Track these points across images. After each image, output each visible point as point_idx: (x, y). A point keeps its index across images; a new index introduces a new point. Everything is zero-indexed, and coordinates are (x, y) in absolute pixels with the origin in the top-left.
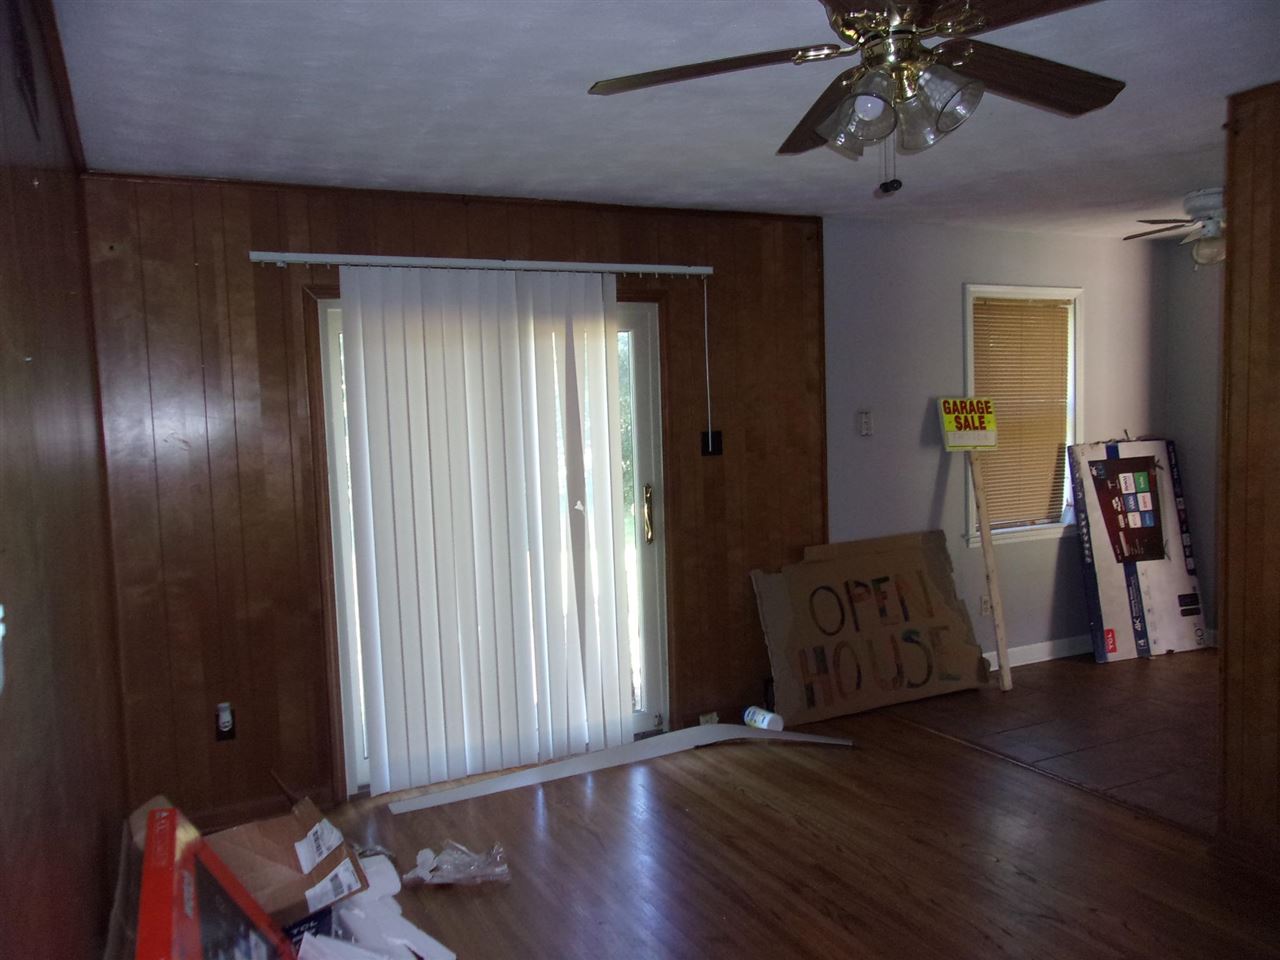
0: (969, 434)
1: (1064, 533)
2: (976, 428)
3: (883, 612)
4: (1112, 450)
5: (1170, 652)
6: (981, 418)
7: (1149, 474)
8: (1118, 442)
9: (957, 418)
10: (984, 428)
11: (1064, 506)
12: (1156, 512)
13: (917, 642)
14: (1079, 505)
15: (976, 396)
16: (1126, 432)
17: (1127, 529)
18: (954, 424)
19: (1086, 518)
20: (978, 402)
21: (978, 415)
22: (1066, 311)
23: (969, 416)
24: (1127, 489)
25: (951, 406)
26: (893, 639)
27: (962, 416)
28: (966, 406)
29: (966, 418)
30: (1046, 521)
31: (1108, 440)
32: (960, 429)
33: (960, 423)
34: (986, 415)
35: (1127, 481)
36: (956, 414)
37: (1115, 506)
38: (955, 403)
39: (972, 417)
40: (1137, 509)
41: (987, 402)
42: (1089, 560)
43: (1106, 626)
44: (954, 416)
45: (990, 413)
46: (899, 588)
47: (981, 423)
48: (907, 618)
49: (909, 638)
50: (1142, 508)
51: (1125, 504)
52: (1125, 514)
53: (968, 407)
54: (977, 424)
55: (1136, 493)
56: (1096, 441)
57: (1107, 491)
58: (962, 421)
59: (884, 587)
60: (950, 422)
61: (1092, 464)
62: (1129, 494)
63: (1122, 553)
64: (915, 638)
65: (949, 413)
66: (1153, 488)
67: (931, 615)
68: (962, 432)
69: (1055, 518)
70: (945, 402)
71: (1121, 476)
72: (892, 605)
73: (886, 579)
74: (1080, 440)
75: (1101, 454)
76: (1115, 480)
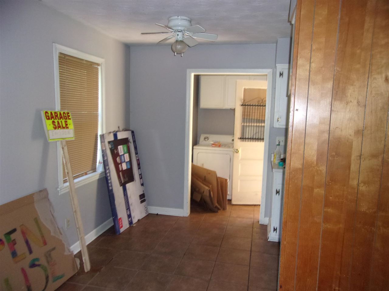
0: (60, 131)
1: (100, 176)
2: (64, 128)
3: (14, 254)
4: (115, 136)
5: (139, 220)
6: (66, 122)
7: (127, 145)
8: (117, 132)
9: (53, 122)
10: (68, 128)
11: (98, 163)
12: (130, 161)
13: (39, 265)
14: (105, 163)
15: (62, 109)
16: (119, 127)
17: (122, 171)
18: (52, 126)
19: (109, 168)
20: (64, 113)
21: (64, 120)
22: (97, 69)
23: (60, 121)
24: (121, 152)
25: (50, 115)
26: (23, 270)
27: (56, 121)
28: (57, 115)
29: (58, 122)
30: (91, 172)
31: (113, 131)
32: (55, 128)
33: (55, 125)
34: (68, 121)
35: (121, 149)
36: (53, 120)
37: (118, 161)
38: (51, 113)
39: (61, 121)
40: (124, 162)
41: (68, 113)
42: (110, 188)
43: (119, 217)
44: (52, 121)
45: (70, 119)
46: (23, 233)
47: (67, 125)
48: (31, 252)
49: (33, 265)
50: (126, 161)
51: (121, 159)
52: (121, 163)
53: (59, 116)
54: (64, 126)
55: (124, 154)
56: (109, 131)
57: (115, 155)
58: (56, 124)
59: (13, 236)
60: (50, 125)
61: (109, 142)
62: (122, 155)
63: (121, 182)
64: (37, 263)
65: (49, 119)
66: (129, 152)
67: (45, 243)
68: (57, 130)
69: (94, 170)
70: (46, 112)
71: (119, 147)
72: (21, 248)
73: (14, 230)
74: (104, 132)
75: (112, 138)
76: (117, 149)
